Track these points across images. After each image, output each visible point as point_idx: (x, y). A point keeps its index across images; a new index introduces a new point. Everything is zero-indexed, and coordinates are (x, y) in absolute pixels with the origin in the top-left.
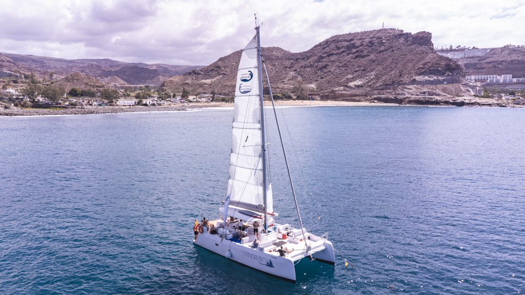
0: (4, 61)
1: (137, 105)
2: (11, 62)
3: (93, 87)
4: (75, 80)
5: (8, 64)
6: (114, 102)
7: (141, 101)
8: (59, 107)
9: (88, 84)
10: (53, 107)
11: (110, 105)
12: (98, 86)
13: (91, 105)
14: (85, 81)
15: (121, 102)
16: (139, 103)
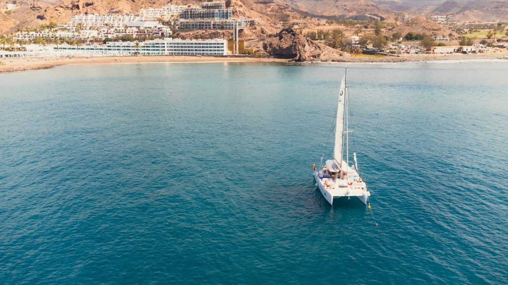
0: (369, 6)
1: (457, 52)
2: (374, 6)
3: (430, 30)
4: (414, 25)
5: (371, 7)
6: (432, 50)
7: (461, 48)
8: (382, 54)
9: (425, 28)
10: (377, 54)
11: (427, 53)
12: (434, 30)
13: (408, 53)
14: (424, 25)
15: (438, 49)
16: (458, 51)
